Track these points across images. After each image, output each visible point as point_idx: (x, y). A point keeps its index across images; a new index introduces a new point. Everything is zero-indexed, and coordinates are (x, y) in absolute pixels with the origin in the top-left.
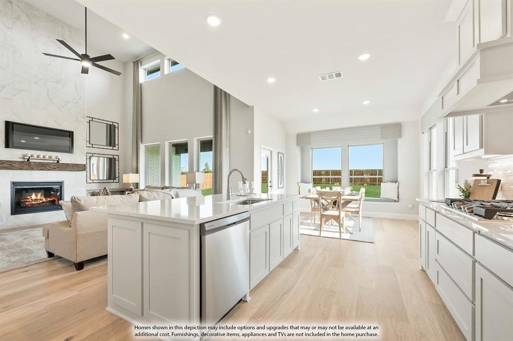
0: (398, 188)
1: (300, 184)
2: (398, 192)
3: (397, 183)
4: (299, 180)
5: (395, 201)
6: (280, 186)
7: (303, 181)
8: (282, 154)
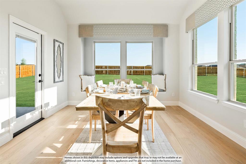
0: (165, 80)
1: (82, 77)
2: (165, 83)
3: (164, 75)
4: (82, 73)
5: (164, 91)
6: (57, 79)
7: (85, 74)
8: (60, 42)
